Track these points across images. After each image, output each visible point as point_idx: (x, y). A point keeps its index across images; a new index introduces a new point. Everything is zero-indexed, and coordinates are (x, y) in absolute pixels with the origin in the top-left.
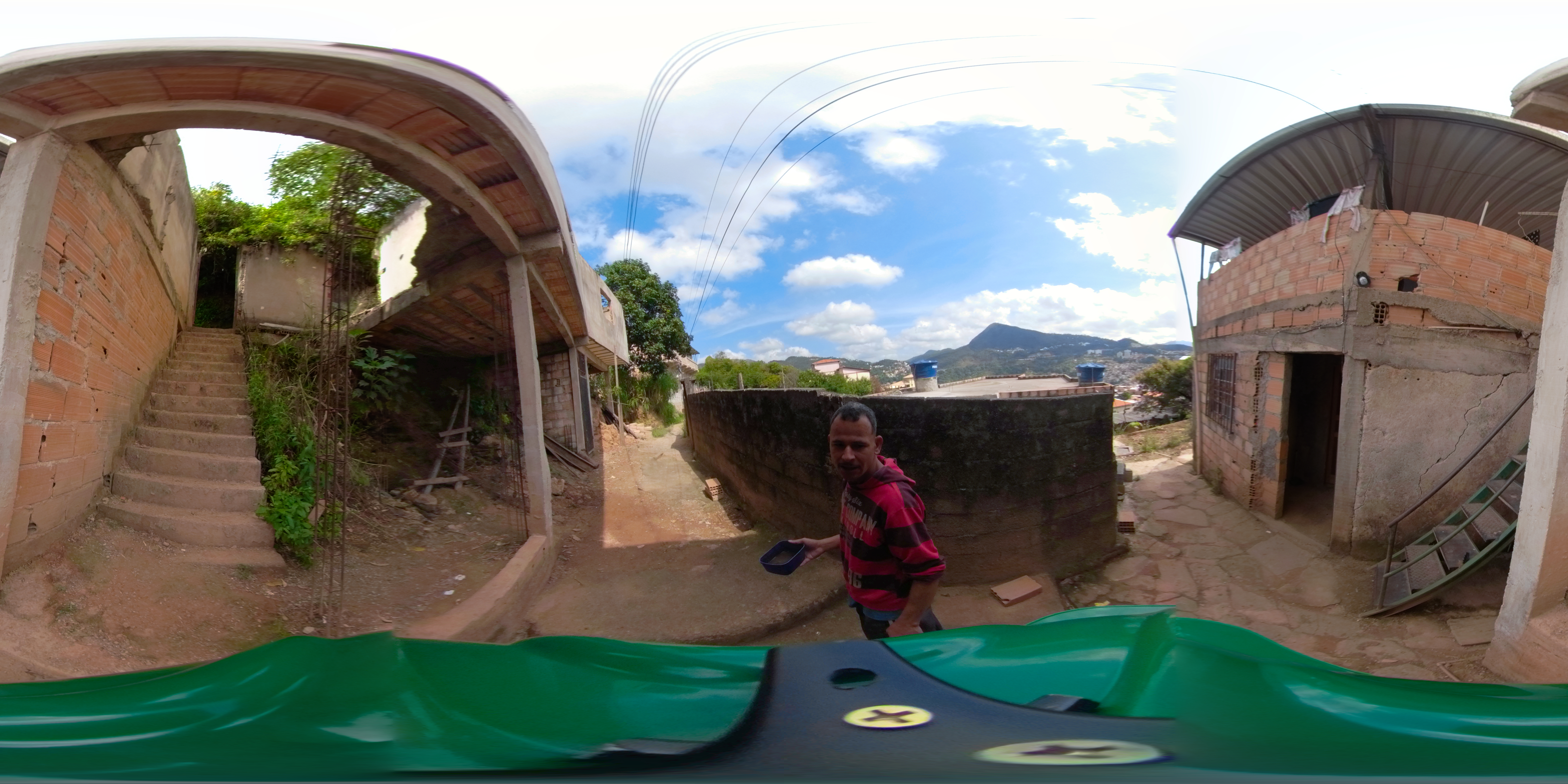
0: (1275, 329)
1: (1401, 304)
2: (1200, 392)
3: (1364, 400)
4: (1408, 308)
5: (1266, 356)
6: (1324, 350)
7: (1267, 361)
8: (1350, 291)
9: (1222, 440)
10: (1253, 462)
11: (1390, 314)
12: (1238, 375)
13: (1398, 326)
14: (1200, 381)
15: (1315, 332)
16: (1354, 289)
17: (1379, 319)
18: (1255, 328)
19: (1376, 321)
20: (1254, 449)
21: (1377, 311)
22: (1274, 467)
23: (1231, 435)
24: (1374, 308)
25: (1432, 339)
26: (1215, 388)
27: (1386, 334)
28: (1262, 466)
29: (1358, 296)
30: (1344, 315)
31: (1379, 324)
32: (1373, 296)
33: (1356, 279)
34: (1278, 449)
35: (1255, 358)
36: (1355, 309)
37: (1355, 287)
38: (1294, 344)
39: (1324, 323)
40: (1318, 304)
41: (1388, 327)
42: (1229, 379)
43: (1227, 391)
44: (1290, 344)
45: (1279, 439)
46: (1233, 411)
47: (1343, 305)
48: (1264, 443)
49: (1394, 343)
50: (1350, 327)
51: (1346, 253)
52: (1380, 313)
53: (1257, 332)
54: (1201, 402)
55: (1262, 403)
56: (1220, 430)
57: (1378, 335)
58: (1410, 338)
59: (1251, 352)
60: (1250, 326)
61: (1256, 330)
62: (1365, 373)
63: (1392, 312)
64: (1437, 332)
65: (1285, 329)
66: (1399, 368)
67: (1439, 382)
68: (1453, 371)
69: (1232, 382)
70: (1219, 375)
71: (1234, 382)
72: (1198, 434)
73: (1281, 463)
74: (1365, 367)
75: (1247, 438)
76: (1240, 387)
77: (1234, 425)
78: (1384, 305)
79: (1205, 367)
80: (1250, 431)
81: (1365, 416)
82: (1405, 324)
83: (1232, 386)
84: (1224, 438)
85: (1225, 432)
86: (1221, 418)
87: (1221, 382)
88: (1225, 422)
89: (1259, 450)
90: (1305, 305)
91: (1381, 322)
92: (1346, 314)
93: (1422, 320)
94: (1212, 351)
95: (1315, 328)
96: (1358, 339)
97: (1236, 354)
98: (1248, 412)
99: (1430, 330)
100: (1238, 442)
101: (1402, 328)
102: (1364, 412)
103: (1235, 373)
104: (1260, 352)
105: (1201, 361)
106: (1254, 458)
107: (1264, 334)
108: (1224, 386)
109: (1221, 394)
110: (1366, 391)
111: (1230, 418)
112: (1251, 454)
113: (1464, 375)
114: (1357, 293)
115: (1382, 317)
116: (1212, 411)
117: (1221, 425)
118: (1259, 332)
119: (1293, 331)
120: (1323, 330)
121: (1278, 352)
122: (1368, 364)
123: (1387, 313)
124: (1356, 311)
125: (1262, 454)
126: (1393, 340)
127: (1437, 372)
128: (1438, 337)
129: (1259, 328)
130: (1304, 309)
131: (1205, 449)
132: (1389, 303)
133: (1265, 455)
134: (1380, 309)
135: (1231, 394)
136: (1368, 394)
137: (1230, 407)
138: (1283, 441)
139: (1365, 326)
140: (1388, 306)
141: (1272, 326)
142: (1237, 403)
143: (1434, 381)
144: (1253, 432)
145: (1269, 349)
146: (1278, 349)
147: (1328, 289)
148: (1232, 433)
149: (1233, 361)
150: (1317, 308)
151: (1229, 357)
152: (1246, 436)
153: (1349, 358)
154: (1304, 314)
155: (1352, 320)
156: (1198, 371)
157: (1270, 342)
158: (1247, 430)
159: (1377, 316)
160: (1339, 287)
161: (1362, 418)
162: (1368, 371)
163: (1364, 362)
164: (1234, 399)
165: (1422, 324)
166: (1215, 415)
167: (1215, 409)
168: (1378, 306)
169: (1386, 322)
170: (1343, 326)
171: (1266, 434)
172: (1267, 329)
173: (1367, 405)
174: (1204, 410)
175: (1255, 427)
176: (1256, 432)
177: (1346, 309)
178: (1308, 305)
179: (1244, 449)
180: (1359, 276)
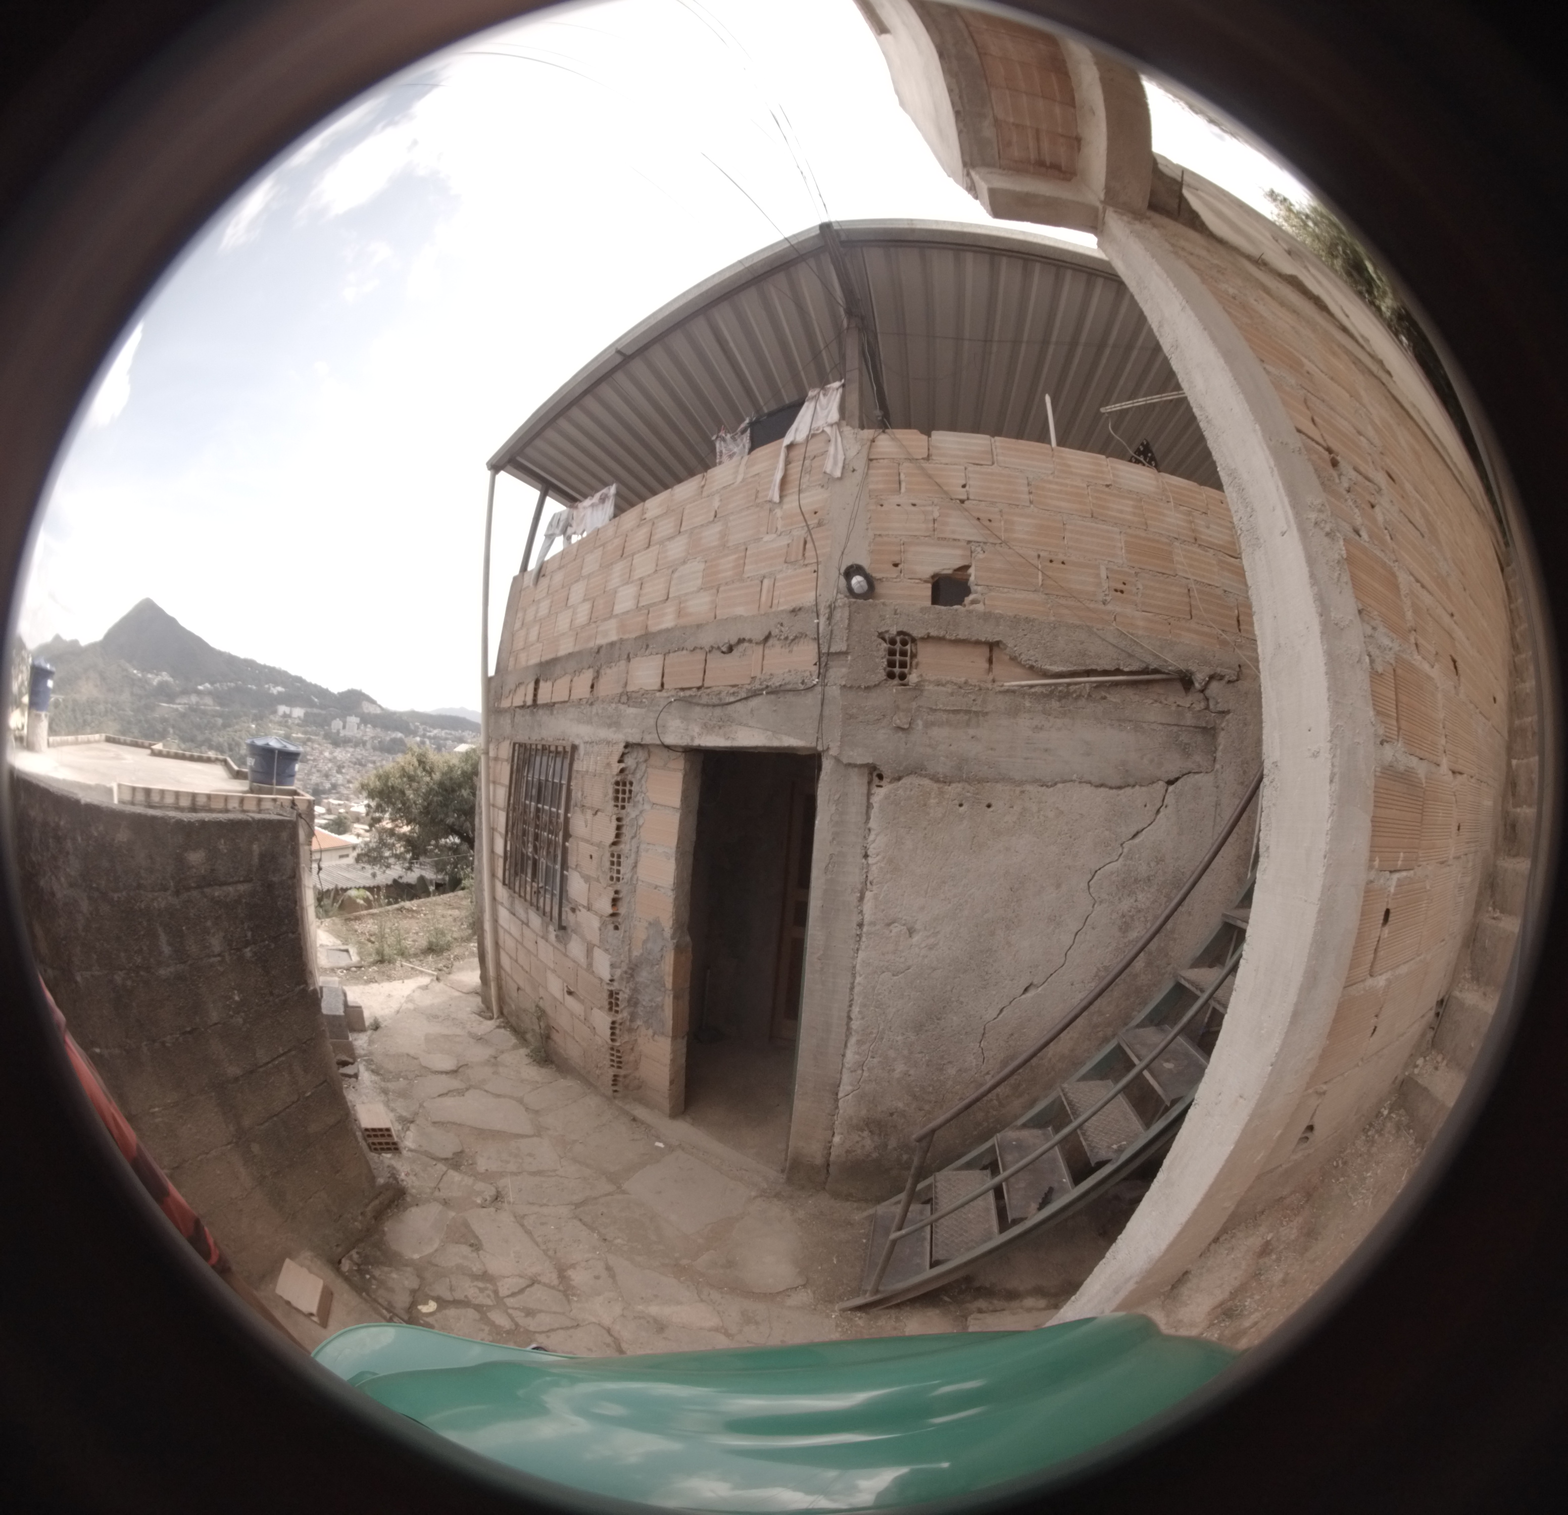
0: (664, 694)
1: (942, 633)
2: (492, 830)
3: (866, 856)
4: (958, 642)
5: (642, 755)
6: (776, 743)
7: (643, 767)
8: (832, 608)
9: (541, 942)
10: (611, 994)
11: (920, 658)
12: (576, 795)
13: (939, 684)
14: (492, 805)
15: (754, 702)
16: (839, 603)
17: (897, 670)
18: (620, 690)
19: (891, 676)
20: (613, 966)
21: (892, 653)
22: (661, 1007)
23: (560, 933)
24: (885, 646)
25: (1014, 712)
26: (525, 822)
27: (914, 705)
28: (633, 1002)
29: (850, 619)
30: (818, 663)
31: (896, 681)
32: (883, 618)
33: (843, 581)
34: (668, 966)
35: (616, 757)
36: (844, 649)
37: (842, 600)
38: (707, 728)
39: (776, 682)
40: (762, 638)
41: (919, 687)
42: (555, 802)
43: (550, 832)
44: (696, 729)
45: (670, 945)
46: (564, 879)
47: (817, 639)
48: (636, 953)
49: (933, 724)
50: (833, 691)
51: (820, 524)
52: (898, 657)
53: (624, 699)
54: (492, 852)
55: (631, 861)
56: (536, 920)
57: (897, 707)
58: (968, 712)
59: (608, 743)
60: (609, 685)
61: (621, 695)
62: (869, 795)
63: (926, 654)
64: (1024, 695)
65: (688, 693)
66: (946, 781)
67: (1035, 808)
68: (1064, 782)
69: (562, 811)
70: (534, 792)
71: (567, 810)
72: (487, 926)
73: (676, 997)
74: (870, 783)
75: (596, 941)
76: (580, 824)
77: (566, 909)
78: (906, 638)
79: (504, 772)
80: (604, 924)
81: (868, 894)
82: (954, 679)
83: (562, 819)
84: (545, 938)
85: (545, 926)
86: (538, 893)
87: (538, 810)
88: (546, 901)
89: (624, 967)
90: (733, 641)
91: (903, 677)
92: (825, 660)
93: (990, 670)
94: (522, 738)
95: (755, 694)
96: (851, 716)
97: (574, 748)
98: (598, 880)
99: (1010, 692)
100: (576, 948)
101: (949, 689)
102: (866, 884)
103: (569, 791)
104: (627, 746)
105: (496, 759)
106: (615, 986)
107: (639, 704)
108: (545, 818)
109: (536, 837)
110: (872, 837)
111: (557, 892)
112: (607, 976)
113: (1087, 790)
114: (846, 614)
115: (903, 665)
116: (516, 874)
117: (538, 908)
118: (628, 697)
119: (705, 700)
120: (773, 697)
121: (668, 747)
122: (874, 774)
123: (914, 656)
124: (846, 653)
125: (632, 976)
126: (931, 718)
127: (1028, 787)
128: (1028, 704)
129: (630, 688)
130: (731, 649)
131: (505, 961)
132: (916, 633)
133: (639, 979)
134: (898, 646)
135: (560, 838)
136: (878, 843)
137: (558, 867)
138: (678, 949)
139: (868, 688)
140: (914, 640)
141: (657, 686)
142: (572, 860)
143: (1024, 809)
144: (611, 927)
145: (649, 739)
146: (670, 740)
147: (784, 604)
148: (562, 928)
149: (567, 762)
150: (761, 647)
151: (557, 753)
152: (594, 937)
153: (833, 762)
154: (731, 660)
155: (838, 673)
156: (488, 782)
157: (652, 722)
158: (596, 923)
159: (891, 664)
160: (808, 599)
161: (861, 899)
162: (875, 790)
163: (866, 771)
164: (565, 851)
165: (990, 677)
166: (523, 885)
167: (523, 870)
168: (893, 642)
169: (913, 678)
170: (819, 689)
171: (640, 933)
172: (647, 692)
173: (874, 868)
174: (500, 873)
175: (613, 915)
176: (616, 928)
177: (824, 650)
178: (741, 641)
179: (590, 965)
180: (849, 573)
